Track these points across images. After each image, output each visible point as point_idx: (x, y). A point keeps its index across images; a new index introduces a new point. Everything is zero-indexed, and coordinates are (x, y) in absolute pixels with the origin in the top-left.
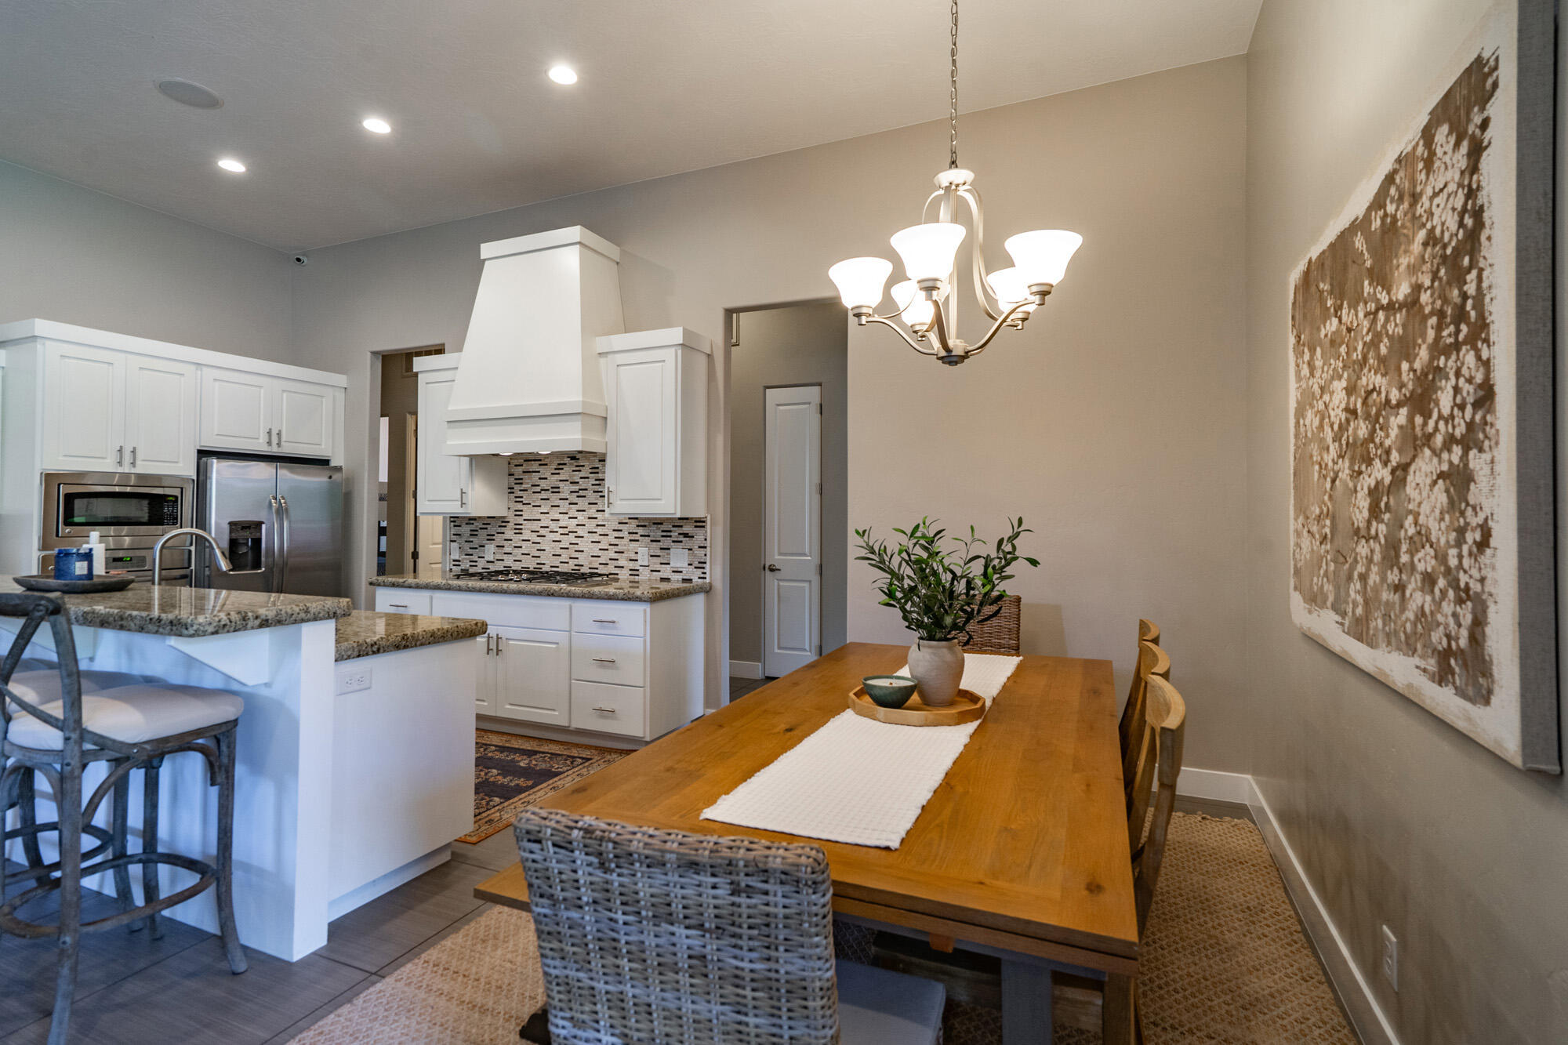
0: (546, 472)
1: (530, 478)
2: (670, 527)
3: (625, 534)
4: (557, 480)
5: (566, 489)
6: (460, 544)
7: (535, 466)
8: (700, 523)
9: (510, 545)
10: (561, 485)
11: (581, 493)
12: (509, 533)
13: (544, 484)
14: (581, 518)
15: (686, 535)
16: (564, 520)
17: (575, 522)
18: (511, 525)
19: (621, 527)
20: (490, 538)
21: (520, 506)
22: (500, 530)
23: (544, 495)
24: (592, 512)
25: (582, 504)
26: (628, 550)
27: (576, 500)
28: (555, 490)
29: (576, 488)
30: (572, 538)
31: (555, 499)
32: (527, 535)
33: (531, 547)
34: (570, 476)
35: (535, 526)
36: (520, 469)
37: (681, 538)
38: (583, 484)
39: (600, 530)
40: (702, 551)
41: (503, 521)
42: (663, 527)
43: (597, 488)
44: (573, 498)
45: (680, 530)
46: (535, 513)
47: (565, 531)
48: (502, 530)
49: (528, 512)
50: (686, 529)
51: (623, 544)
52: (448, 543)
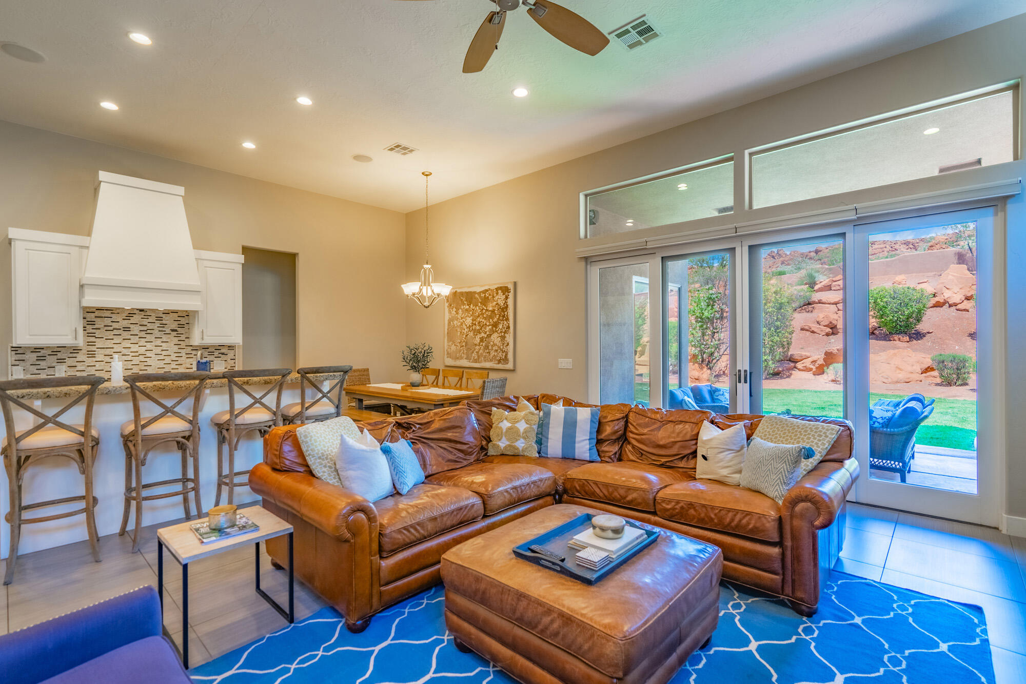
0: (115, 317)
1: (104, 321)
2: (213, 350)
3: (183, 354)
4: (128, 323)
5: (135, 329)
6: (24, 367)
7: (108, 314)
8: (231, 347)
9: (83, 365)
10: (132, 326)
11: (149, 331)
12: (81, 356)
13: (115, 325)
14: (149, 346)
15: (223, 354)
16: (135, 348)
17: (145, 348)
18: (84, 351)
19: (180, 351)
20: (61, 361)
21: (93, 339)
22: (71, 355)
23: (116, 332)
24: (158, 342)
25: (149, 337)
26: (186, 363)
27: (145, 336)
28: (127, 329)
29: (145, 328)
30: (142, 358)
31: (126, 335)
32: (100, 357)
33: (105, 366)
34: (139, 321)
35: (108, 352)
36: (93, 315)
37: (220, 355)
38: (150, 326)
39: (164, 353)
40: (233, 361)
41: (76, 350)
42: (208, 350)
43: (161, 329)
44: (143, 334)
45: (220, 351)
46: (109, 344)
47: (137, 354)
48: (74, 355)
49: (100, 343)
50: (222, 351)
51: (181, 360)
52: (10, 366)
